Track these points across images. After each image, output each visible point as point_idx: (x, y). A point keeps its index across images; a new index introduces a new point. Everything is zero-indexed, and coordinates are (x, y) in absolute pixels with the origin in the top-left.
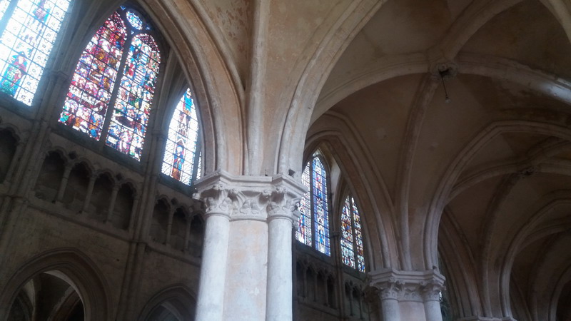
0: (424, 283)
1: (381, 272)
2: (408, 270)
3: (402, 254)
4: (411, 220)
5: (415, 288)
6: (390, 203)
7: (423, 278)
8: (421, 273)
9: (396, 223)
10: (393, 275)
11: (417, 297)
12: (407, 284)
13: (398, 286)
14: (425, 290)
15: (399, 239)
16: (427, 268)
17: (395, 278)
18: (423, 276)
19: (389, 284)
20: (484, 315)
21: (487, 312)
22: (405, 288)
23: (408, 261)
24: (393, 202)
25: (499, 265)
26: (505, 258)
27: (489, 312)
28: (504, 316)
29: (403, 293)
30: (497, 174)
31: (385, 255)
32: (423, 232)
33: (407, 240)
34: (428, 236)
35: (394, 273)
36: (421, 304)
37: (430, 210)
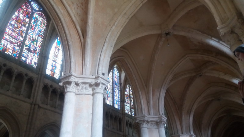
0: (158, 121)
1: (141, 116)
2: (152, 115)
3: (150, 109)
4: (153, 94)
5: (154, 123)
6: (145, 87)
7: (157, 118)
8: (157, 116)
9: (147, 95)
10: (145, 117)
11: (156, 127)
12: (151, 121)
13: (148, 122)
14: (158, 123)
15: (148, 102)
16: (159, 114)
17: (146, 119)
18: (158, 118)
19: (144, 121)
20: (183, 134)
21: (183, 132)
22: (151, 123)
23: (152, 111)
24: (146, 87)
25: (189, 113)
26: (191, 110)
27: (184, 132)
28: (190, 134)
29: (149, 125)
30: (188, 76)
31: (142, 109)
32: (158, 99)
33: (152, 103)
34: (160, 101)
35: (146, 116)
36: (157, 129)
37: (161, 90)
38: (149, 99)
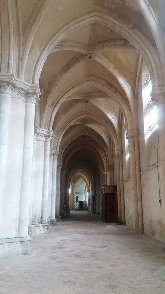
0: (30, 91)
1: (5, 74)
2: (22, 80)
3: (20, 70)
4: (31, 51)
5: (23, 92)
6: (21, 34)
7: (29, 88)
8: (30, 85)
9: (21, 48)
10: (13, 78)
11: (23, 98)
12: (20, 88)
13: (14, 87)
14: (29, 95)
15: (20, 59)
16: (33, 83)
17: (14, 82)
18: (31, 87)
19: (9, 83)
20: (40, 127)
22: (17, 91)
23: (23, 74)
24: (23, 35)
26: (58, 102)
27: (43, 126)
28: (49, 129)
29: (15, 92)
31: (10, 65)
32: (36, 61)
33: (26, 61)
34: (39, 64)
36: (24, 103)
37: (44, 49)
38: (23, 56)
